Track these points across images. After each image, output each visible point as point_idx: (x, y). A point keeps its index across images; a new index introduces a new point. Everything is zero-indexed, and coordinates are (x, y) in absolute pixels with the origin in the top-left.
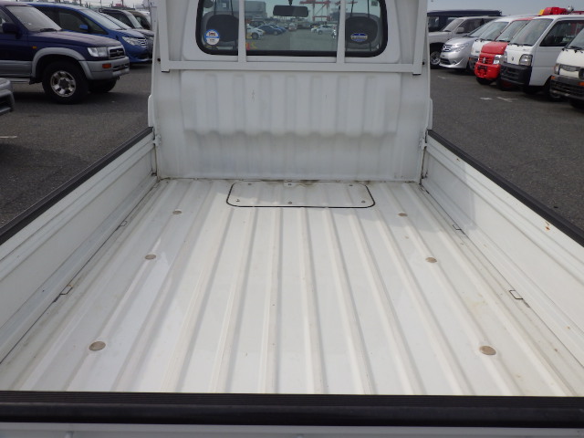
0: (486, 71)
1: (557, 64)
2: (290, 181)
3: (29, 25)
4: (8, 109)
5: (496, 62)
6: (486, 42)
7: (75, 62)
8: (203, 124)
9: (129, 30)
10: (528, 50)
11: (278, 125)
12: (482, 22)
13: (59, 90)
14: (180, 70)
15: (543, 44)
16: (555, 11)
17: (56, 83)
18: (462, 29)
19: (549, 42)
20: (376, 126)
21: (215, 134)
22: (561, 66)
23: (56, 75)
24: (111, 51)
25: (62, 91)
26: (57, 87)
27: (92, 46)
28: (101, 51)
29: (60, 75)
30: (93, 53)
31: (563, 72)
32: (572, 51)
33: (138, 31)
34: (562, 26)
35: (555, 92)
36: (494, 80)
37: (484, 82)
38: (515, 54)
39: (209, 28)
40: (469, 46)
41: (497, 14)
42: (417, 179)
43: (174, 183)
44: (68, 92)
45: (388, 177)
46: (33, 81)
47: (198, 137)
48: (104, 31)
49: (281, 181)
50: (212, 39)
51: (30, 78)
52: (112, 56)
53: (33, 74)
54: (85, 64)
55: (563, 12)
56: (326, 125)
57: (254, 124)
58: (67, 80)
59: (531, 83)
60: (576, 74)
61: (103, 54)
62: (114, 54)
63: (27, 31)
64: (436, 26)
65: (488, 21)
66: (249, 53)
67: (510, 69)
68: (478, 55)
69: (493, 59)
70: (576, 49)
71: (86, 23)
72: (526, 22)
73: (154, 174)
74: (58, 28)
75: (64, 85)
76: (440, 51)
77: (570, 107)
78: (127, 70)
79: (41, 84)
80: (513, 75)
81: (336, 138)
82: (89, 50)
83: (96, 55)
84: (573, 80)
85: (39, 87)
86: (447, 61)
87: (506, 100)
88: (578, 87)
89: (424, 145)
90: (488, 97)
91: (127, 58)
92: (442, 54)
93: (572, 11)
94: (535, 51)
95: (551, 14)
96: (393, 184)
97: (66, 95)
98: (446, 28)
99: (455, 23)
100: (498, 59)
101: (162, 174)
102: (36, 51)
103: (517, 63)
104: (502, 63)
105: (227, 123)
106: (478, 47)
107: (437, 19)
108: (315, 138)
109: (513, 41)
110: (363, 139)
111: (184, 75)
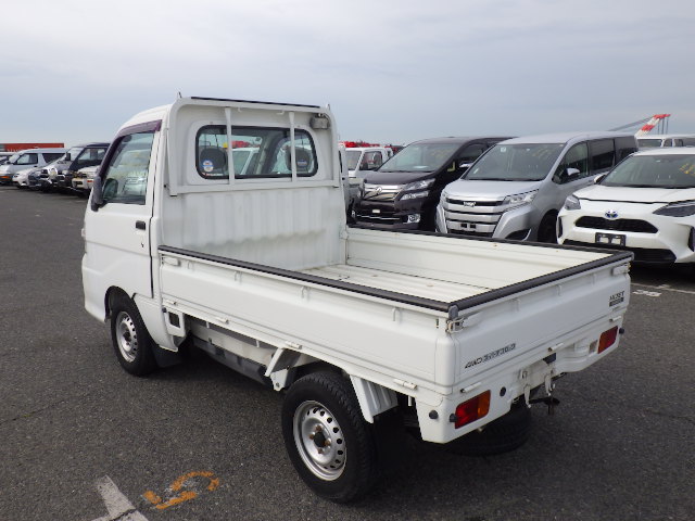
14: (182, 194)
39: (203, 159)
50: (208, 167)
66: (238, 177)
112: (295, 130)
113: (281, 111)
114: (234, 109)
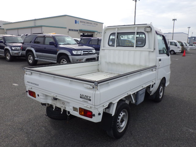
21: (110, 63)
50: (111, 43)
66: (117, 46)
73: (98, 70)
101: (100, 70)
111: (105, 50)
112: (137, 32)
113: (132, 27)
114: (118, 28)
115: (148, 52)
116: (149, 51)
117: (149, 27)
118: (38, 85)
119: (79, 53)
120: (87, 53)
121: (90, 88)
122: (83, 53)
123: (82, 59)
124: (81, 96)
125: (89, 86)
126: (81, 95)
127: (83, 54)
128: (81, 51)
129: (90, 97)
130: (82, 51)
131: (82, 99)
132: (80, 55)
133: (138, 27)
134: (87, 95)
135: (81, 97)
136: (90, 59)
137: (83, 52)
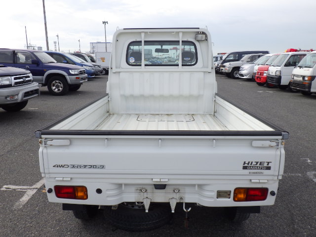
0: (260, 79)
1: (292, 75)
2: (162, 115)
3: (43, 61)
4: (37, 95)
5: (265, 75)
6: (260, 66)
7: (63, 76)
8: (128, 92)
9: (85, 63)
10: (279, 68)
11: (156, 92)
12: (259, 56)
13: (55, 89)
14: (119, 72)
15: (286, 65)
16: (292, 50)
17: (54, 86)
18: (249, 60)
19: (288, 64)
20: (195, 92)
21: (132, 96)
22: (294, 75)
23: (54, 82)
24: (80, 71)
25: (56, 90)
26: (54, 88)
27: (71, 69)
28: (75, 71)
29: (56, 82)
30: (72, 72)
31: (296, 78)
32: (299, 68)
33: (90, 63)
34: (296, 57)
35: (292, 87)
36: (264, 83)
37: (260, 84)
38: (273, 71)
39: (131, 56)
40: (253, 68)
41: (267, 52)
42: (213, 113)
43: (115, 116)
44: (59, 90)
45: (201, 113)
46: (44, 85)
47: (126, 98)
48: (74, 63)
49: (158, 114)
50: (132, 60)
51: (42, 84)
52: (80, 73)
53: (44, 82)
54: (68, 77)
55: (296, 51)
56: (175, 92)
57: (147, 92)
58: (59, 84)
59: (282, 84)
60: (301, 79)
61: (76, 73)
62: (81, 73)
63: (42, 63)
64: (237, 59)
65: (262, 56)
66: (146, 65)
67: (271, 78)
68: (256, 71)
69: (263, 73)
70: (300, 67)
71: (66, 60)
72: (278, 56)
73: (108, 112)
74: (56, 62)
75: (57, 87)
76: (239, 70)
77: (301, 94)
78: (87, 80)
79: (47, 87)
80: (273, 80)
81: (180, 97)
82: (70, 71)
83: (73, 73)
84: (300, 81)
85: (46, 89)
86: (242, 75)
87: (270, 92)
88: (303, 85)
89: (214, 99)
90: (261, 91)
91: (86, 75)
92: (240, 72)
93: (300, 50)
94: (282, 68)
95: (290, 51)
96: (203, 115)
97: (58, 92)
98: (242, 60)
99: (246, 57)
100: (265, 73)
101: (111, 112)
102: (46, 72)
103: (274, 75)
104: (268, 75)
105: (137, 92)
106: (256, 68)
107: (237, 55)
108: (171, 97)
109: (272, 65)
110: (190, 97)
111: (121, 73)
112: (182, 41)
113: (174, 32)
114: (146, 33)
115: (202, 73)
116: (204, 72)
117: (203, 33)
118: (103, 167)
119: (7, 83)
120: (21, 80)
121: (271, 147)
122: (14, 81)
123: (17, 95)
124: (246, 165)
125: (267, 143)
126: (247, 162)
127: (16, 83)
128: (9, 77)
129: (268, 163)
130: (13, 77)
131: (247, 171)
132: (9, 86)
133: (183, 32)
134: (260, 161)
135: (245, 168)
136: (30, 93)
137: (15, 79)
